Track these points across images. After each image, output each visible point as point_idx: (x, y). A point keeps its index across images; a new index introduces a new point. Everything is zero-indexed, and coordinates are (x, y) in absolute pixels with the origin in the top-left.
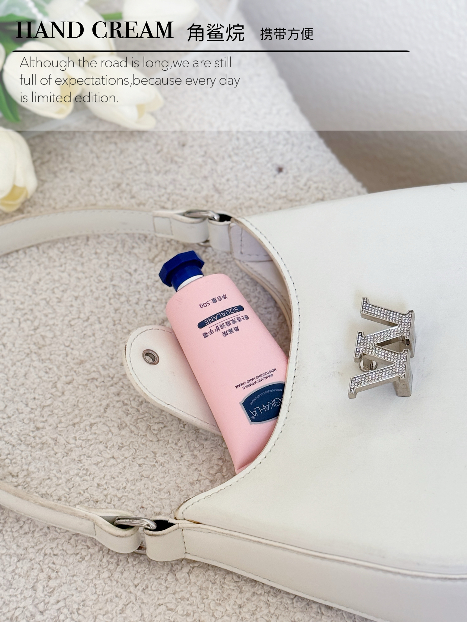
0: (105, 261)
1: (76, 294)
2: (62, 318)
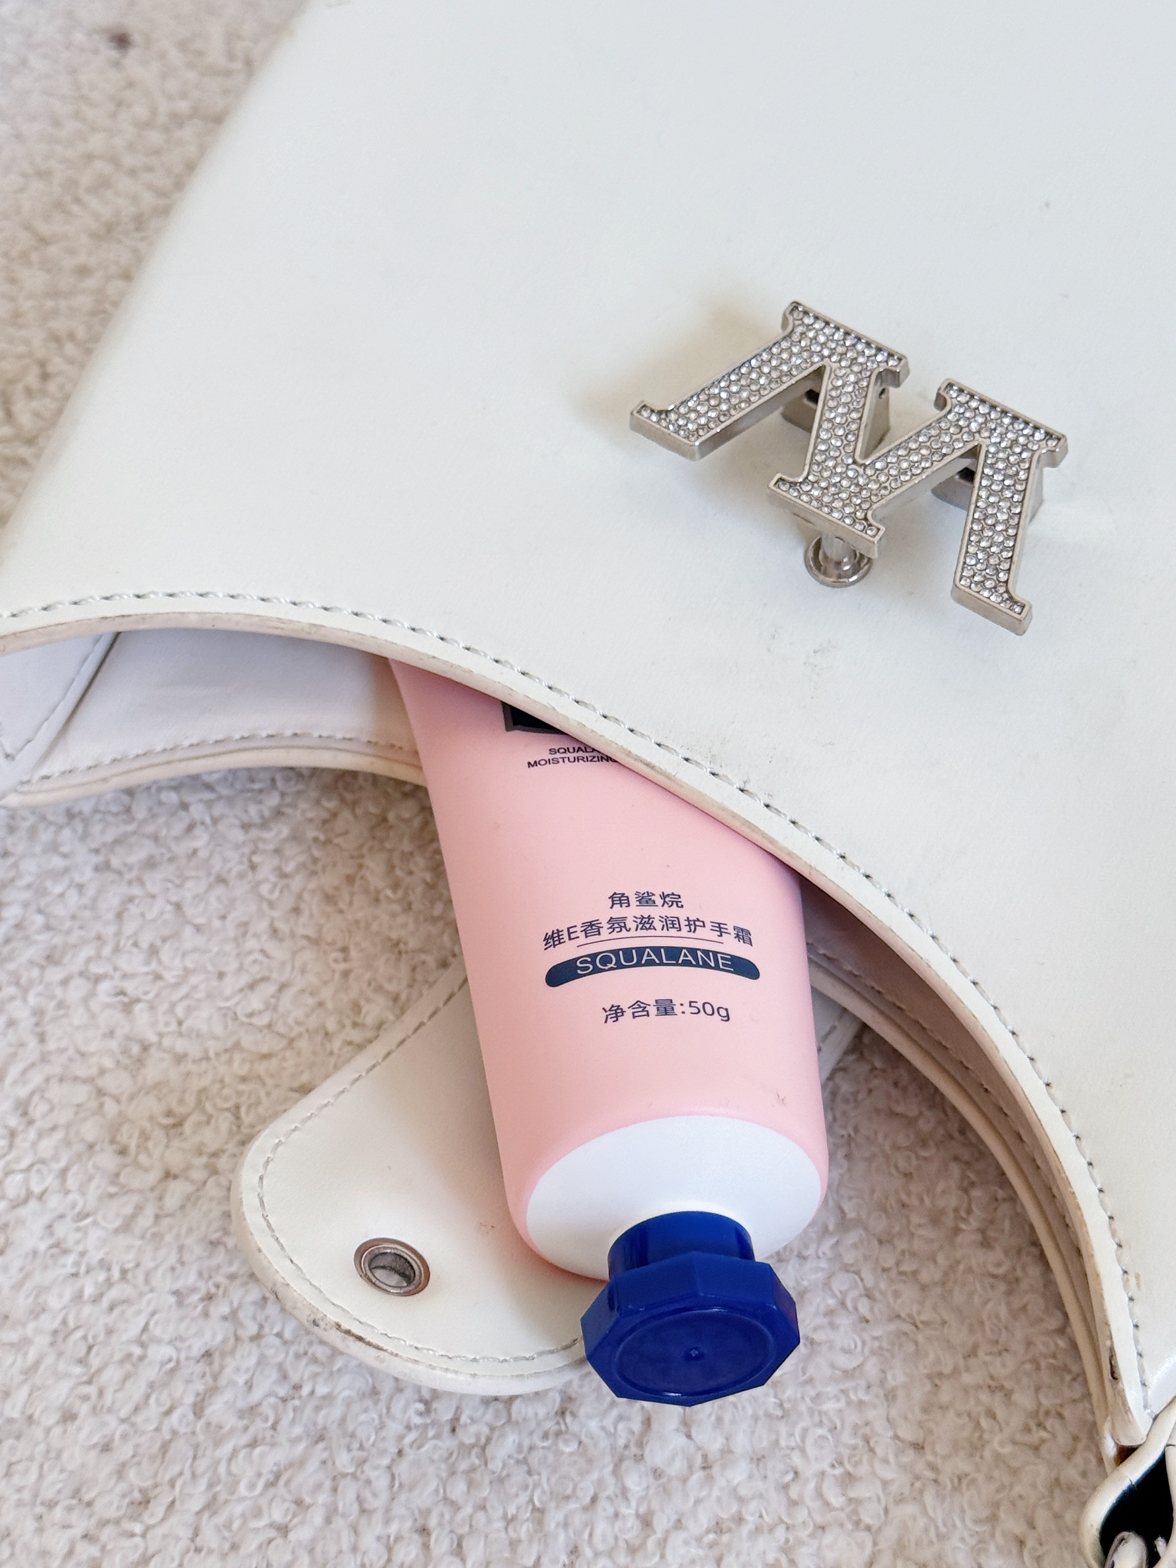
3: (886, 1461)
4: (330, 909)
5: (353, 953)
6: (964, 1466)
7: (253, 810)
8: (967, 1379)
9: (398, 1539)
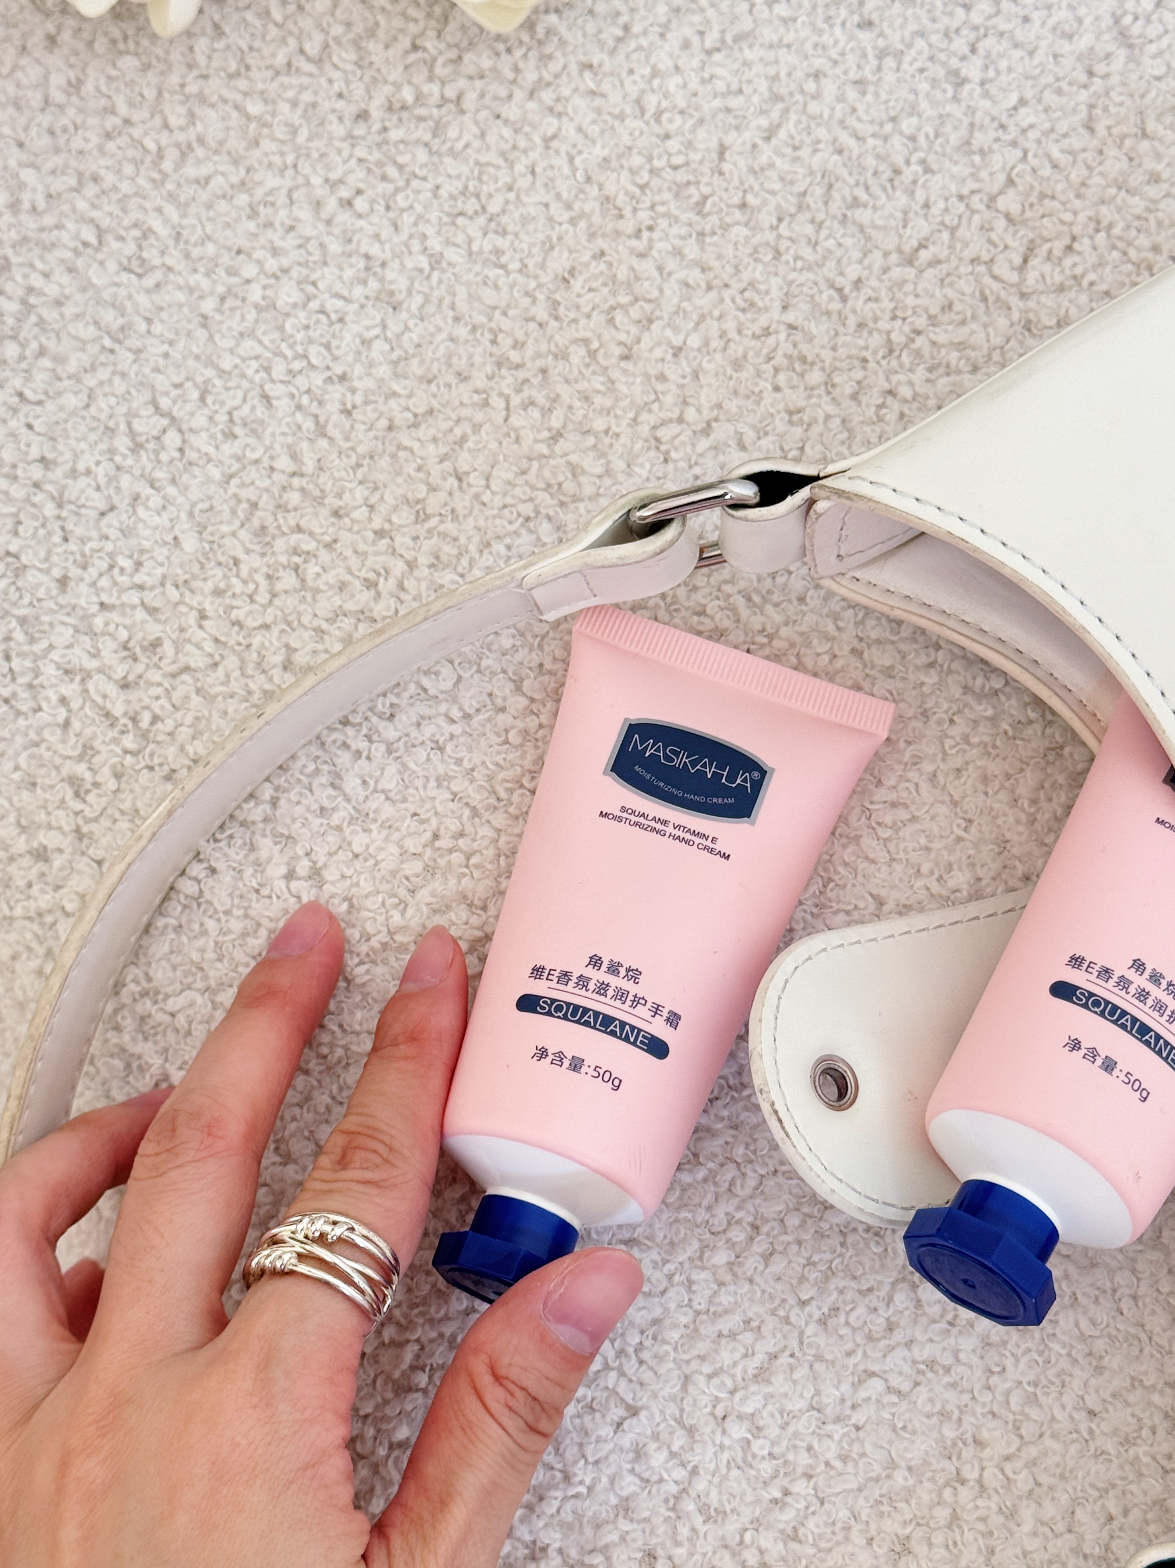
0: (770, 237)
1: (678, 341)
2: (631, 415)
3: (1063, 1407)
4: (981, 787)
5: (973, 830)
6: (1110, 1448)
7: (979, 681)
8: (1156, 1398)
9: (739, 1222)
